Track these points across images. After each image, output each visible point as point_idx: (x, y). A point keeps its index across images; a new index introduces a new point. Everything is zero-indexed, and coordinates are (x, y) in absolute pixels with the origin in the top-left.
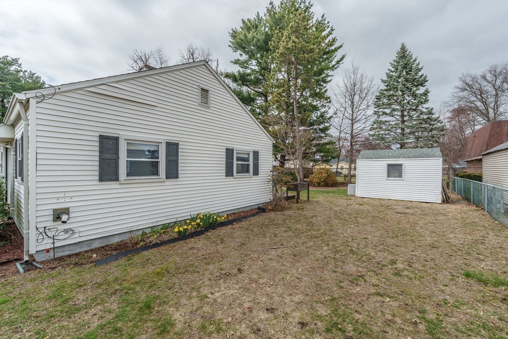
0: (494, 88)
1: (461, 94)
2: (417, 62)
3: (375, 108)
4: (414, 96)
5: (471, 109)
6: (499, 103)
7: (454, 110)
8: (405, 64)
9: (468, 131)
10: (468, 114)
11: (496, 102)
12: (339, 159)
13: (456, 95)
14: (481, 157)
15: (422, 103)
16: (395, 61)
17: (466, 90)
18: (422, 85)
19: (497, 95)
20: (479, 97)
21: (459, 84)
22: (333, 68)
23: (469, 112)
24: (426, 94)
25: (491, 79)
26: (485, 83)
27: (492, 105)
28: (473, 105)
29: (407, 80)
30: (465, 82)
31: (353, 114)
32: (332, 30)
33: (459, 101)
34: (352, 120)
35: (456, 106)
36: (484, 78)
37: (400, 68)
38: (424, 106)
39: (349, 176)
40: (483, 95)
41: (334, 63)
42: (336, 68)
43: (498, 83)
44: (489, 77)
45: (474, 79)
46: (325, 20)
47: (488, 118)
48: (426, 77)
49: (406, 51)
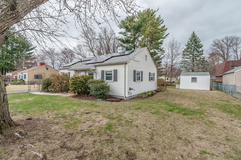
0: (227, 45)
1: (213, 47)
2: (199, 39)
3: (182, 55)
4: (198, 52)
5: (218, 54)
6: (229, 52)
7: (210, 54)
8: (195, 39)
9: (216, 63)
10: (216, 56)
11: (228, 51)
12: (166, 75)
13: (211, 48)
14: (222, 75)
15: (201, 55)
16: (190, 38)
17: (216, 46)
18: (201, 47)
19: (228, 48)
20: (221, 49)
21: (213, 43)
22: (164, 38)
23: (216, 55)
24: (202, 51)
25: (226, 42)
26: (223, 43)
27: (226, 52)
28: (218, 52)
29: (195, 46)
30: (215, 42)
31: (172, 57)
32: (163, 22)
33: (213, 50)
34: (172, 60)
35: (211, 53)
36: (223, 41)
37: (193, 41)
38: (202, 56)
39: (171, 82)
40: (222, 49)
41: (164, 36)
42: (165, 38)
43: (229, 43)
44: (225, 41)
45: (218, 41)
46: (160, 18)
47: (224, 58)
48: (202, 45)
49: (195, 34)
